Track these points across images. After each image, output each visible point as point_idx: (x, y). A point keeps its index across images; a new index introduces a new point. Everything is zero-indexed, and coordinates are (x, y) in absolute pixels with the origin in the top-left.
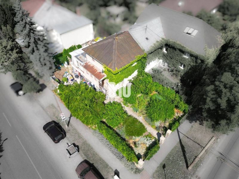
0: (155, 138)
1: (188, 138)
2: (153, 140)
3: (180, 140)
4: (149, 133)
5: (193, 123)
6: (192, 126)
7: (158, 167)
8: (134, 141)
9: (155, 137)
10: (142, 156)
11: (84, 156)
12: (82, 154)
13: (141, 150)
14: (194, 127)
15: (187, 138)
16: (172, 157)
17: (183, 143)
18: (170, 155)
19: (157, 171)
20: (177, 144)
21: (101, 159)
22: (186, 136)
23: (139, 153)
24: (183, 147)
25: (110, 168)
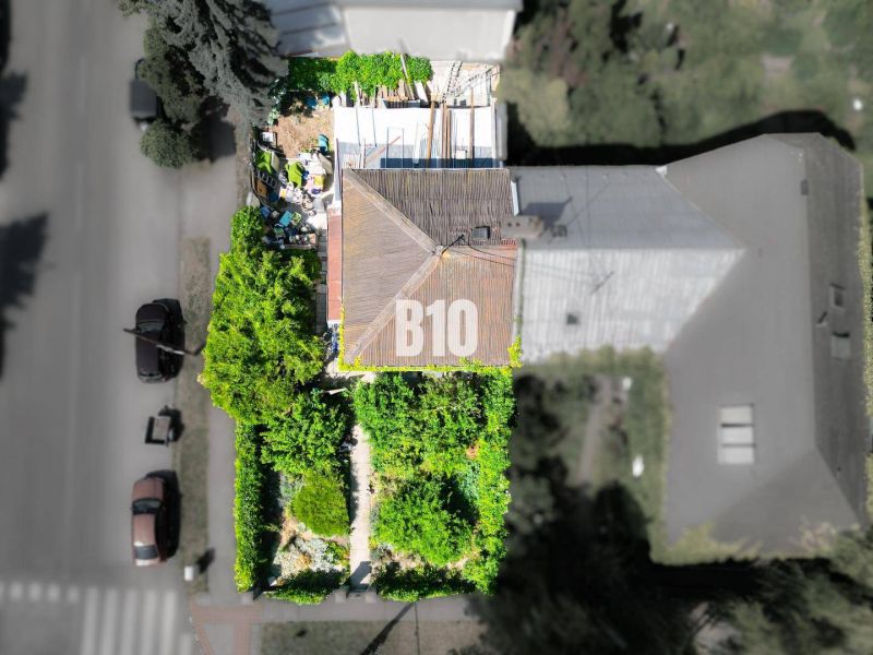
0: (349, 566)
1: (417, 633)
2: (339, 567)
3: (394, 622)
4: (349, 545)
5: (469, 618)
6: (458, 622)
7: (291, 622)
8: (297, 530)
9: (351, 563)
10: (280, 575)
11: (178, 461)
12: (178, 455)
13: (289, 564)
14: (462, 626)
15: (413, 632)
16: (338, 632)
17: (391, 633)
18: (338, 625)
19: (281, 626)
20: (379, 623)
21: (203, 501)
22: (417, 628)
23: (280, 566)
24: (381, 638)
25: (206, 537)
